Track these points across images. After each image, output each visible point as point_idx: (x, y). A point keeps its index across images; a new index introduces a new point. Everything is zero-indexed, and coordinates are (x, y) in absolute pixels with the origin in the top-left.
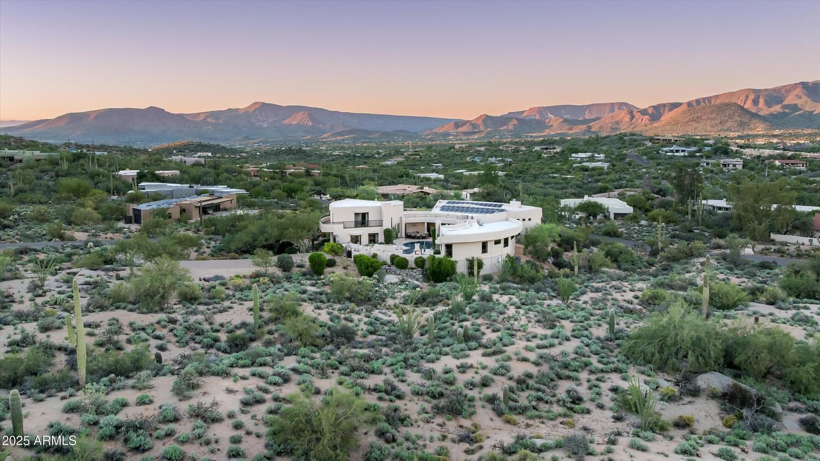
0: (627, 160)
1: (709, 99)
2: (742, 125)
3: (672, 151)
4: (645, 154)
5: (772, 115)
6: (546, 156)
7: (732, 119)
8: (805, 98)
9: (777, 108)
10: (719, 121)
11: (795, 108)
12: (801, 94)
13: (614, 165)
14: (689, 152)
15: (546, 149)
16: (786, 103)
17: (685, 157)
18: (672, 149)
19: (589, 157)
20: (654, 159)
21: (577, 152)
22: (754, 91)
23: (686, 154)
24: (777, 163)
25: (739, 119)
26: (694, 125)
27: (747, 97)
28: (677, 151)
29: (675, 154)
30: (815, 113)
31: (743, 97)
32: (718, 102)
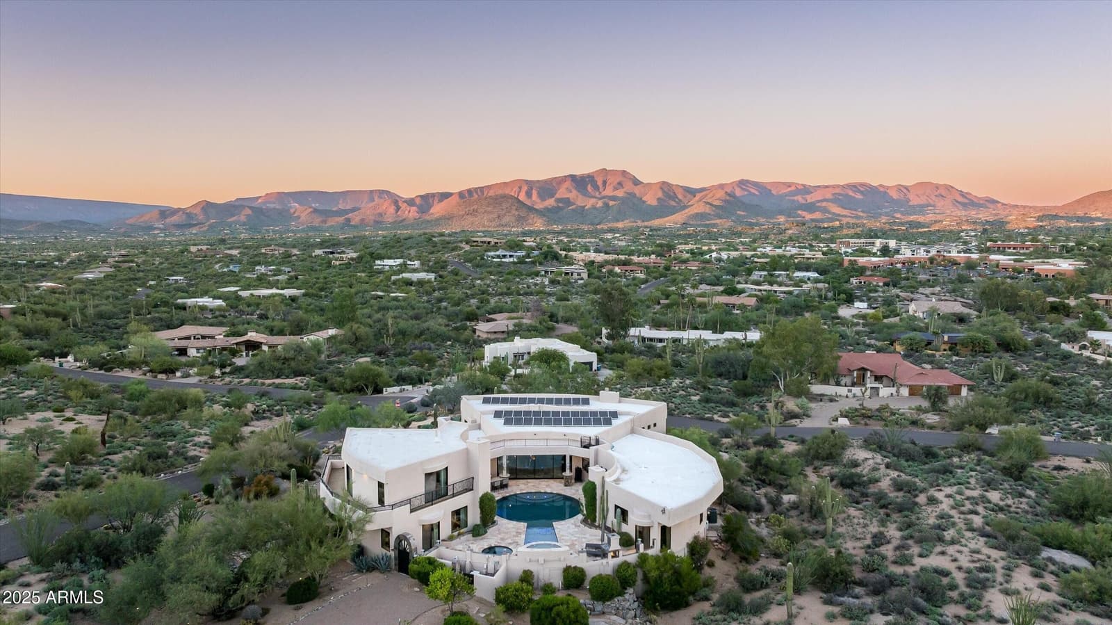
0: (450, 268)
1: (482, 189)
2: (520, 219)
3: (498, 257)
4: (470, 261)
5: (547, 209)
6: (338, 263)
7: (509, 212)
8: (574, 192)
9: (551, 202)
10: (495, 215)
11: (567, 202)
12: (571, 188)
13: (441, 276)
14: (519, 258)
15: (332, 253)
16: (557, 196)
17: (514, 263)
18: (498, 253)
19: (400, 265)
20: (481, 266)
21: (382, 258)
22: (527, 182)
23: (515, 260)
24: (617, 270)
25: (517, 213)
26: (470, 218)
27: (520, 188)
28: (504, 256)
29: (503, 260)
30: (587, 207)
31: (516, 189)
32: (491, 193)
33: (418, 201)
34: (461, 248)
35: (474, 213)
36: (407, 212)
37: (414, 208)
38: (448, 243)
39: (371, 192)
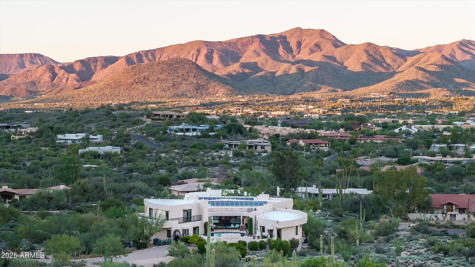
0: (133, 142)
1: (153, 52)
2: (199, 89)
3: (182, 130)
4: (153, 135)
5: (230, 75)
6: (17, 137)
7: (186, 80)
8: (263, 55)
9: (235, 68)
10: (170, 83)
11: (254, 67)
12: (259, 50)
13: (126, 150)
14: (202, 131)
15: (7, 127)
16: (243, 60)
17: (197, 137)
18: (180, 127)
19: (83, 139)
20: (164, 140)
21: (63, 133)
22: (207, 44)
23: (199, 134)
24: (301, 143)
25: (195, 81)
26: (141, 88)
27: (199, 51)
28: (188, 130)
29: (187, 134)
30: (277, 74)
31: (194, 52)
32: (164, 58)
33: (77, 67)
34: (143, 122)
35: (144, 81)
36: (64, 80)
37: (73, 75)
38: (129, 117)
39: (22, 56)
